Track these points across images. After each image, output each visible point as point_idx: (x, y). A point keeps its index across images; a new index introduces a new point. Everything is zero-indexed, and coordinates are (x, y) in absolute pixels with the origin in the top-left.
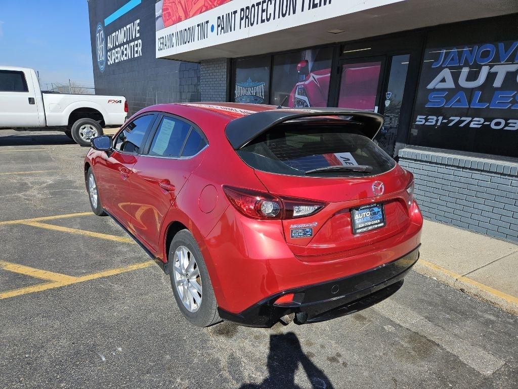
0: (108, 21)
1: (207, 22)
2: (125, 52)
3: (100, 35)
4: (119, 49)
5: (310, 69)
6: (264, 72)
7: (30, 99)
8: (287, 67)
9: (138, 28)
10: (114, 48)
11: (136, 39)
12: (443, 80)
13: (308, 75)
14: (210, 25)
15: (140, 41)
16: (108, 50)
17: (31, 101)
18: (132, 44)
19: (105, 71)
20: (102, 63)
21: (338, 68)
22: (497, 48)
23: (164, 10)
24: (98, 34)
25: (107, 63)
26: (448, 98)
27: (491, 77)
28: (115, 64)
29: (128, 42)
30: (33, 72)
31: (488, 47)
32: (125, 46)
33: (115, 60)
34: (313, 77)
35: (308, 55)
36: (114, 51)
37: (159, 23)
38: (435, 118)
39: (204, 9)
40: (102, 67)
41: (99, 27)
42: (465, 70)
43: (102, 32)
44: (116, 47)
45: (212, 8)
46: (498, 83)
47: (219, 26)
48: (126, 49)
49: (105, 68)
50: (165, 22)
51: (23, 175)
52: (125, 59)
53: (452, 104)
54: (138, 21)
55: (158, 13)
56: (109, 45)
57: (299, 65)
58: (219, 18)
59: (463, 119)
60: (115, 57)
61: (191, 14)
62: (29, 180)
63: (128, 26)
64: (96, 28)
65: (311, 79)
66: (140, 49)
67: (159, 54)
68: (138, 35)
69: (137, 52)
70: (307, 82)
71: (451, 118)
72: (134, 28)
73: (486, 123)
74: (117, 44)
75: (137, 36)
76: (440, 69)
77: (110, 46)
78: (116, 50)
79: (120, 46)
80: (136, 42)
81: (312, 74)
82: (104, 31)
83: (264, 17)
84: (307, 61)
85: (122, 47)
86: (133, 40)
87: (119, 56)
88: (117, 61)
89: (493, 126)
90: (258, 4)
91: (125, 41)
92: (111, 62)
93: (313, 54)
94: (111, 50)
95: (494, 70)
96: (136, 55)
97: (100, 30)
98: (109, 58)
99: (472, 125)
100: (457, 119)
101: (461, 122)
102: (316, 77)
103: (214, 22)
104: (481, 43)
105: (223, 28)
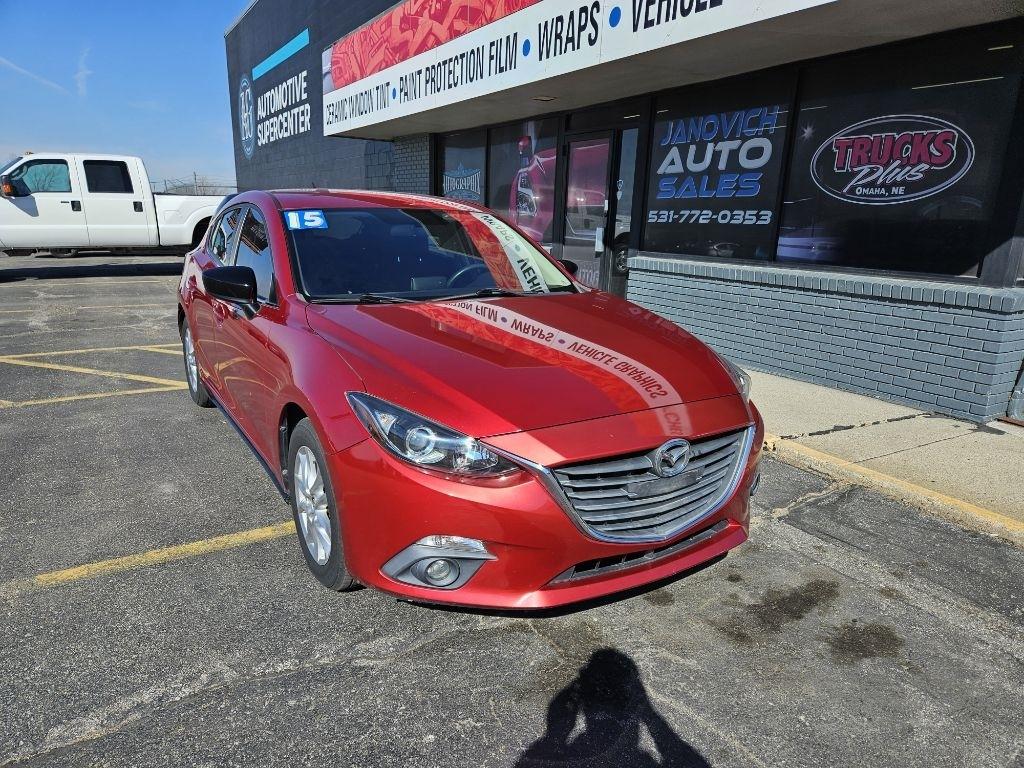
0: (258, 72)
1: (388, 84)
2: (285, 125)
3: (246, 94)
4: (275, 118)
5: (533, 149)
6: (479, 155)
7: (135, 203)
8: (506, 148)
9: (304, 85)
10: (268, 118)
11: (302, 103)
12: (672, 163)
13: (531, 158)
14: (391, 88)
15: (307, 106)
16: (258, 121)
17: (138, 207)
18: (295, 111)
19: (254, 157)
20: (248, 143)
21: (564, 147)
22: (720, 119)
23: (333, 63)
24: (242, 94)
25: (256, 143)
26: (678, 186)
27: (716, 155)
28: (270, 145)
29: (289, 108)
30: (139, 161)
31: (712, 119)
32: (285, 114)
33: (269, 137)
34: (539, 160)
35: (531, 130)
36: (267, 122)
37: (327, 82)
38: (666, 213)
39: (384, 65)
40: (249, 151)
41: (244, 82)
42: (693, 149)
43: (248, 90)
44: (272, 116)
45: (393, 65)
46: (722, 166)
47: (401, 90)
48: (286, 118)
49: (254, 152)
50: (334, 81)
51: (131, 308)
52: (286, 135)
53: (682, 195)
54: (304, 74)
55: (326, 67)
56: (259, 113)
57: (521, 144)
58: (401, 79)
59: (693, 212)
60: (271, 132)
61: (368, 71)
62: (140, 313)
63: (290, 82)
64: (239, 84)
65: (536, 163)
66: (307, 119)
67: (328, 130)
68: (304, 96)
69: (303, 123)
70: (530, 169)
71: (682, 213)
72: (298, 84)
73: (714, 217)
74: (273, 111)
75: (303, 98)
76: (669, 147)
77: (262, 114)
78: (271, 120)
79: (276, 114)
80: (302, 108)
81: (536, 157)
82: (252, 91)
83: (451, 82)
84: (530, 138)
85: (280, 116)
86: (297, 105)
87: (275, 131)
88: (272, 139)
89: (721, 221)
90: (445, 63)
91: (285, 106)
92: (262, 141)
93: (536, 127)
94: (263, 120)
95: (718, 148)
96: (302, 130)
97: (245, 88)
98: (259, 135)
99: (701, 221)
100: (687, 213)
101: (691, 216)
102: (542, 160)
103: (396, 84)
104: (706, 114)
105: (406, 94)
